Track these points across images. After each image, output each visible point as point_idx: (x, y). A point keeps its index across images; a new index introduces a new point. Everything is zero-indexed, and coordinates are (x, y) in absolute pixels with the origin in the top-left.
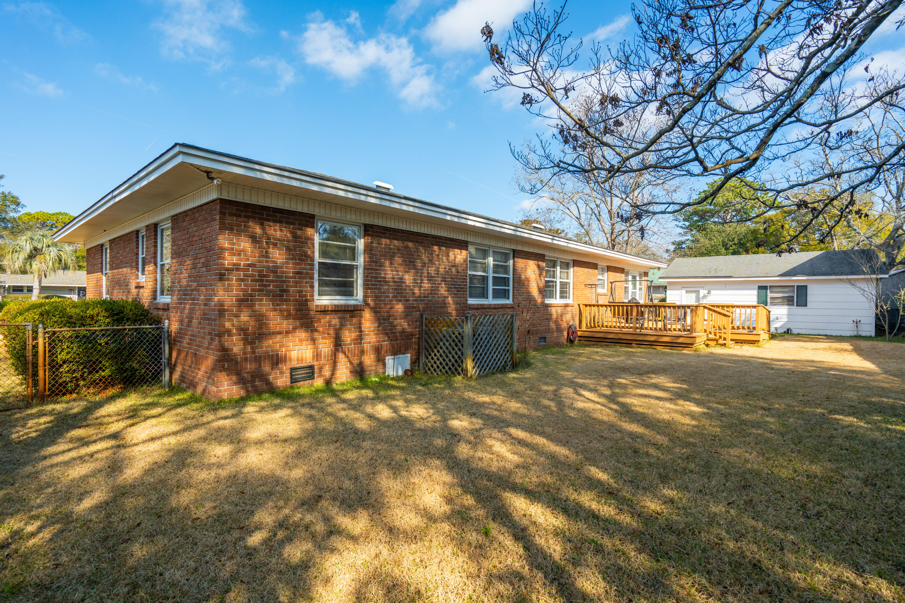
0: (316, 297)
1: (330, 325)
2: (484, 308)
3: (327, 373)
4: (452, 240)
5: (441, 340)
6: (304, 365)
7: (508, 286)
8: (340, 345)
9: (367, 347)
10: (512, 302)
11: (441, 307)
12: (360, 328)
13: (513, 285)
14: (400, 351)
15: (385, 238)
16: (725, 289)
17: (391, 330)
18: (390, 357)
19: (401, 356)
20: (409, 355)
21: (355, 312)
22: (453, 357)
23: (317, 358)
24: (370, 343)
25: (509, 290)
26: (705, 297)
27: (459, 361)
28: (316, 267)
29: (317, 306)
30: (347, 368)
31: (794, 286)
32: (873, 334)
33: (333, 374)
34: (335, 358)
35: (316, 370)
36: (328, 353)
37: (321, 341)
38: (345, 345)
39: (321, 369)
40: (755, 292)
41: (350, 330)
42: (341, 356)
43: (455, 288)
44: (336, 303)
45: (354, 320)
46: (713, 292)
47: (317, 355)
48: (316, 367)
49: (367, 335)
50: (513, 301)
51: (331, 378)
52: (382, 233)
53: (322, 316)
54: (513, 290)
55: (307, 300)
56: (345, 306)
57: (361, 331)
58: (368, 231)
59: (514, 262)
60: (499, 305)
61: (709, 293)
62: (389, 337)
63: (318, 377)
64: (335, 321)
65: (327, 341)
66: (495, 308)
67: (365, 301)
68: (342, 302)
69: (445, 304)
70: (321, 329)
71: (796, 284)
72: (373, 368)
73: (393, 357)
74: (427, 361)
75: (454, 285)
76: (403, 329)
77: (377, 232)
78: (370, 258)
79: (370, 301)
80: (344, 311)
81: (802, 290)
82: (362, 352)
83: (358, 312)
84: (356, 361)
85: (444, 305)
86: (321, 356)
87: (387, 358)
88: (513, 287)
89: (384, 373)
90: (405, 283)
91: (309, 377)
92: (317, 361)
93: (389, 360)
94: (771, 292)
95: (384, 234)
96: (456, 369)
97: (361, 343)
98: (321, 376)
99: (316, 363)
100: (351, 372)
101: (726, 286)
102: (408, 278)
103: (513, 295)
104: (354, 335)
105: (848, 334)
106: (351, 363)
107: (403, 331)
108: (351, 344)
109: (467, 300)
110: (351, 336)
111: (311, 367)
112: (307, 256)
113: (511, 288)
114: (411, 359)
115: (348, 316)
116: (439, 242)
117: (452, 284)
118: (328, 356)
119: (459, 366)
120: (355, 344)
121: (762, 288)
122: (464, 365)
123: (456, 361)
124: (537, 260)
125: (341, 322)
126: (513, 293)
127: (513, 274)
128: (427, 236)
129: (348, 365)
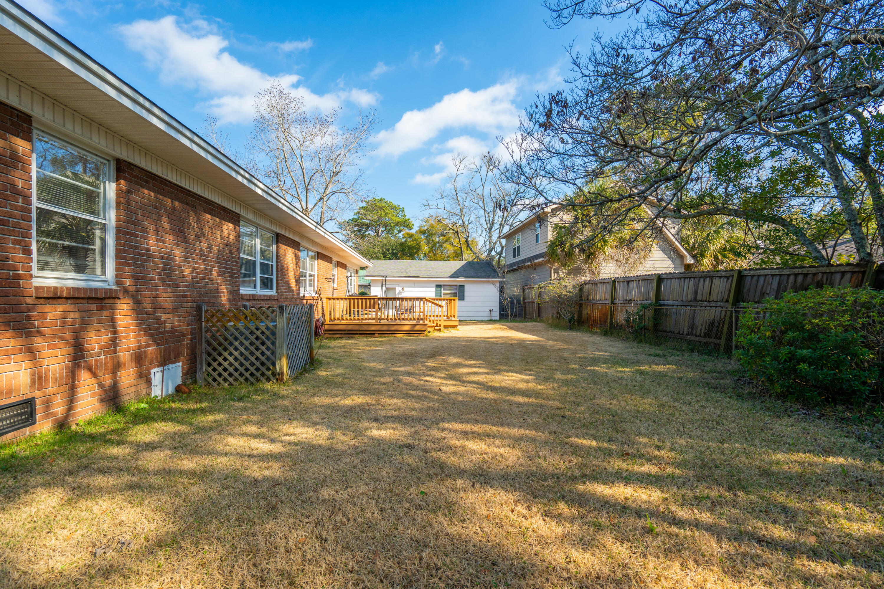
0: (35, 272)
1: (64, 324)
2: (254, 300)
3: (59, 409)
4: (225, 209)
5: (236, 339)
6: (13, 399)
7: (272, 275)
8: (83, 357)
9: (124, 356)
10: (275, 294)
11: (215, 297)
12: (114, 326)
13: (277, 274)
14: (169, 359)
15: (149, 189)
16: (414, 287)
17: (158, 328)
18: (156, 370)
19: (171, 366)
20: (180, 364)
21: (106, 301)
22: (257, 359)
23: (40, 384)
24: (129, 349)
25: (272, 279)
26: (400, 293)
27: (269, 364)
28: (34, 215)
29: (37, 288)
30: (94, 395)
31: (456, 286)
32: (498, 318)
33: (70, 409)
34: (73, 382)
35: (39, 406)
36: (61, 374)
37: (47, 352)
38: (92, 356)
39: (48, 404)
40: (433, 290)
41: (98, 331)
42: (84, 376)
43: (228, 272)
44: (71, 284)
45: (105, 314)
46: (405, 289)
47: (40, 378)
48: (38, 402)
49: (126, 337)
50: (277, 292)
51: (67, 417)
52: (144, 180)
53: (47, 308)
54: (277, 280)
55: (18, 277)
56: (85, 290)
57: (115, 332)
58: (124, 172)
59: (277, 247)
60: (267, 296)
61: (403, 289)
62: (155, 340)
63: (43, 418)
64: (73, 316)
65: (58, 352)
66: (263, 300)
67: (118, 283)
68: (81, 284)
69: (218, 292)
70: (46, 330)
71: (458, 284)
72: (133, 389)
73: (161, 369)
74: (210, 369)
75: (227, 268)
76: (173, 327)
77: (135, 177)
78: (127, 215)
79: (128, 282)
80: (89, 298)
81: (462, 288)
82: (117, 366)
83: (111, 301)
84: (108, 381)
85: (217, 295)
86: (47, 380)
87: (153, 371)
88: (277, 277)
89: (149, 394)
90: (175, 260)
91: (27, 420)
92: (39, 389)
93: (156, 375)
94: (444, 290)
95: (147, 182)
96: (263, 374)
97: (115, 352)
98: (48, 416)
99: (38, 394)
100: (102, 401)
101: (415, 284)
102: (178, 253)
103: (277, 286)
104: (105, 338)
105: (486, 319)
106: (101, 385)
107: (173, 330)
108: (99, 354)
109: (239, 289)
110: (100, 341)
111: (29, 403)
112: (16, 192)
113: (274, 277)
114: (183, 369)
115: (94, 307)
116: (212, 210)
117: (224, 268)
118: (61, 378)
119: (268, 369)
120: (106, 353)
121: (438, 286)
122: (278, 368)
123: (263, 364)
124: (295, 249)
125: (82, 318)
126: (277, 283)
127: (277, 262)
128: (199, 198)
129: (97, 389)
